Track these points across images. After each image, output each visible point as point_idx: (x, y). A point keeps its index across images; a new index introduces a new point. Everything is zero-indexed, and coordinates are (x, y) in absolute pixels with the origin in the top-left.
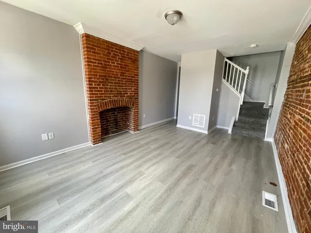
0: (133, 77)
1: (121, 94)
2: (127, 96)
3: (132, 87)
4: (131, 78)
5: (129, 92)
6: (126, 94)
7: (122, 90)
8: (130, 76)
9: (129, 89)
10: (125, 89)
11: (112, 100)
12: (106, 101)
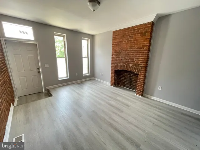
0: (141, 48)
1: (128, 61)
2: (133, 64)
3: (139, 56)
4: (139, 49)
5: (136, 60)
6: (133, 62)
7: (129, 59)
8: (138, 48)
9: (136, 58)
10: (132, 58)
11: (122, 65)
12: (118, 65)
